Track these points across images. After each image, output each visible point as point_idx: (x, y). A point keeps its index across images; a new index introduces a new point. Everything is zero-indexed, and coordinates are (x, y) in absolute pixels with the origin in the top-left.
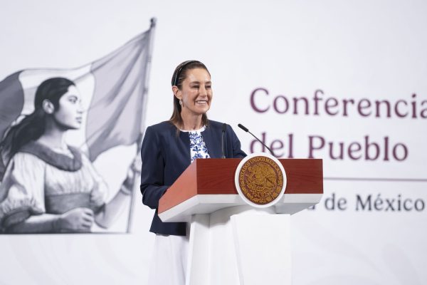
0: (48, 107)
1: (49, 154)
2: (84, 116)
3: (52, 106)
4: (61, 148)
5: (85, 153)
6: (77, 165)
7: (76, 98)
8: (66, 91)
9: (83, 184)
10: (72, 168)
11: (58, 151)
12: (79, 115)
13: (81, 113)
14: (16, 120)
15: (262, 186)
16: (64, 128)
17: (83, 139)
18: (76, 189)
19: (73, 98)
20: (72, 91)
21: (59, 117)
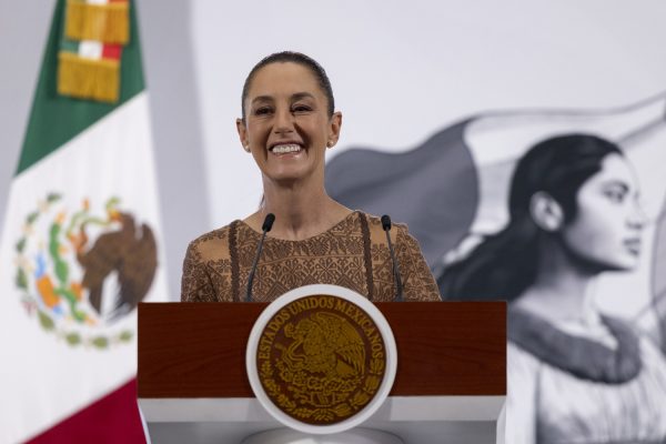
0: (547, 213)
1: (548, 337)
2: (647, 236)
3: (557, 210)
4: (583, 322)
5: (649, 335)
6: (627, 366)
7: (625, 188)
8: (595, 169)
9: (645, 417)
10: (612, 374)
11: (573, 329)
12: (631, 234)
13: (638, 227)
14: (456, 246)
15: (322, 375)
16: (592, 267)
17: (644, 297)
18: (624, 431)
19: (617, 189)
20: (613, 168)
21: (576, 238)
